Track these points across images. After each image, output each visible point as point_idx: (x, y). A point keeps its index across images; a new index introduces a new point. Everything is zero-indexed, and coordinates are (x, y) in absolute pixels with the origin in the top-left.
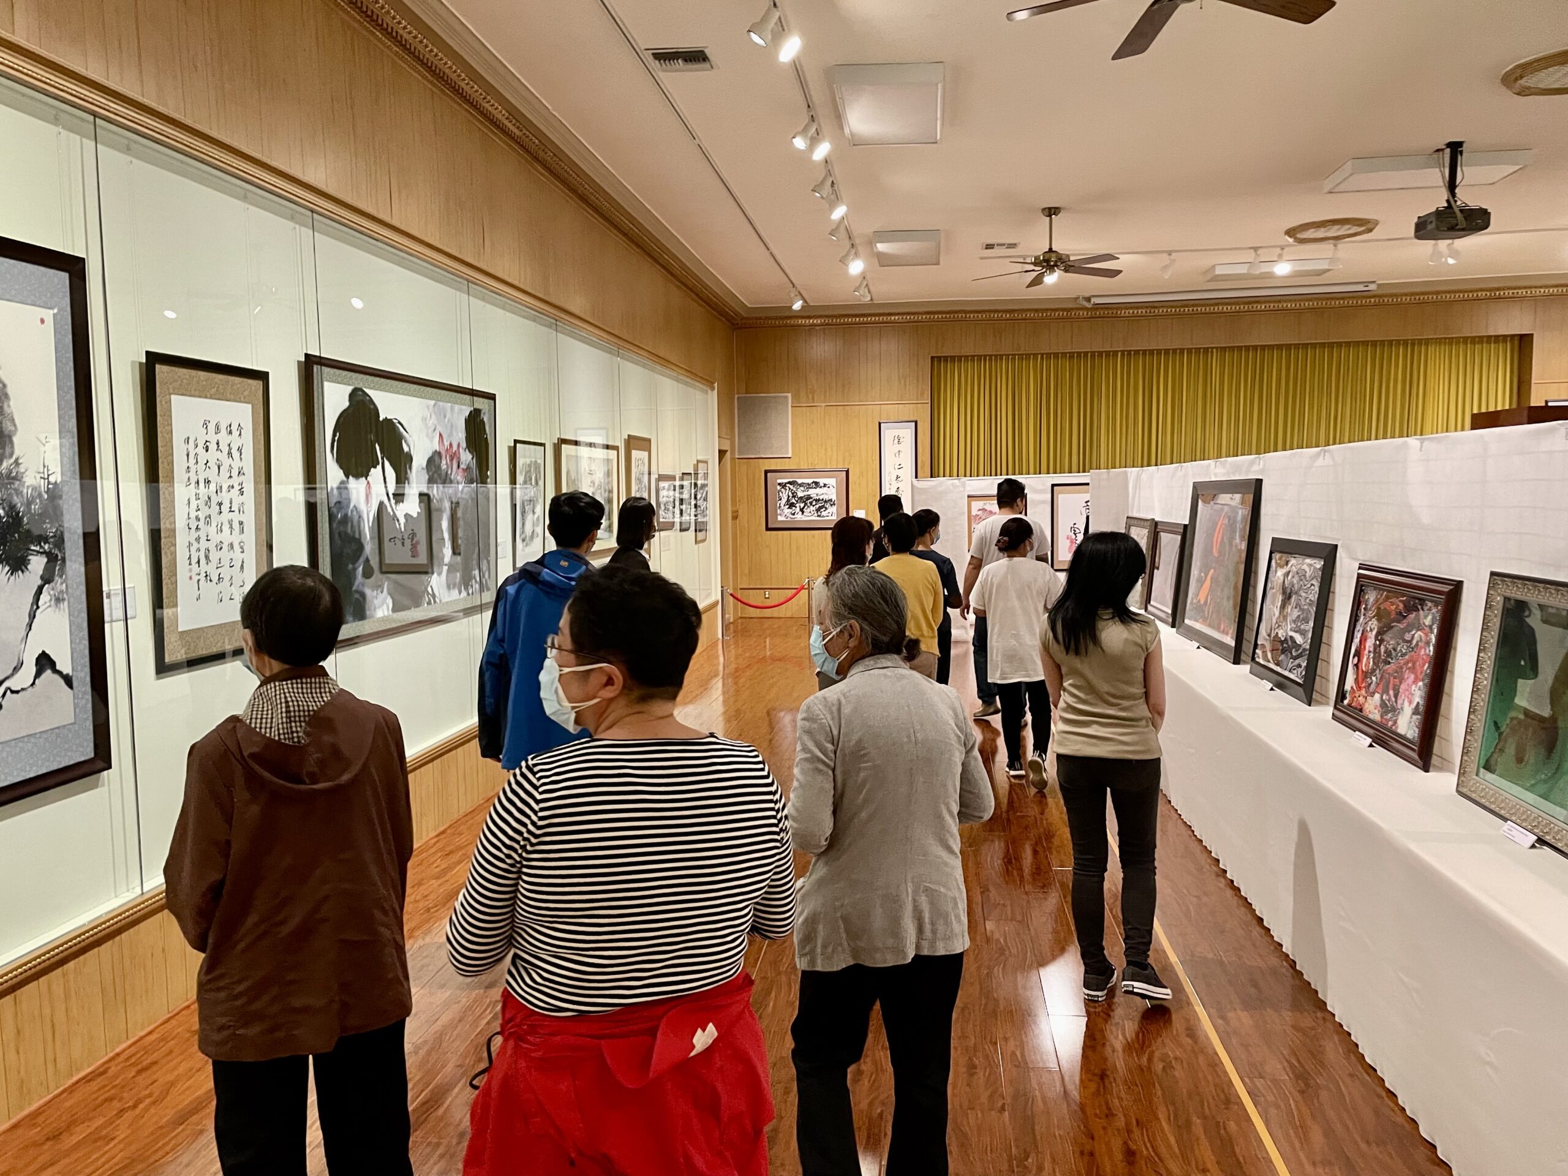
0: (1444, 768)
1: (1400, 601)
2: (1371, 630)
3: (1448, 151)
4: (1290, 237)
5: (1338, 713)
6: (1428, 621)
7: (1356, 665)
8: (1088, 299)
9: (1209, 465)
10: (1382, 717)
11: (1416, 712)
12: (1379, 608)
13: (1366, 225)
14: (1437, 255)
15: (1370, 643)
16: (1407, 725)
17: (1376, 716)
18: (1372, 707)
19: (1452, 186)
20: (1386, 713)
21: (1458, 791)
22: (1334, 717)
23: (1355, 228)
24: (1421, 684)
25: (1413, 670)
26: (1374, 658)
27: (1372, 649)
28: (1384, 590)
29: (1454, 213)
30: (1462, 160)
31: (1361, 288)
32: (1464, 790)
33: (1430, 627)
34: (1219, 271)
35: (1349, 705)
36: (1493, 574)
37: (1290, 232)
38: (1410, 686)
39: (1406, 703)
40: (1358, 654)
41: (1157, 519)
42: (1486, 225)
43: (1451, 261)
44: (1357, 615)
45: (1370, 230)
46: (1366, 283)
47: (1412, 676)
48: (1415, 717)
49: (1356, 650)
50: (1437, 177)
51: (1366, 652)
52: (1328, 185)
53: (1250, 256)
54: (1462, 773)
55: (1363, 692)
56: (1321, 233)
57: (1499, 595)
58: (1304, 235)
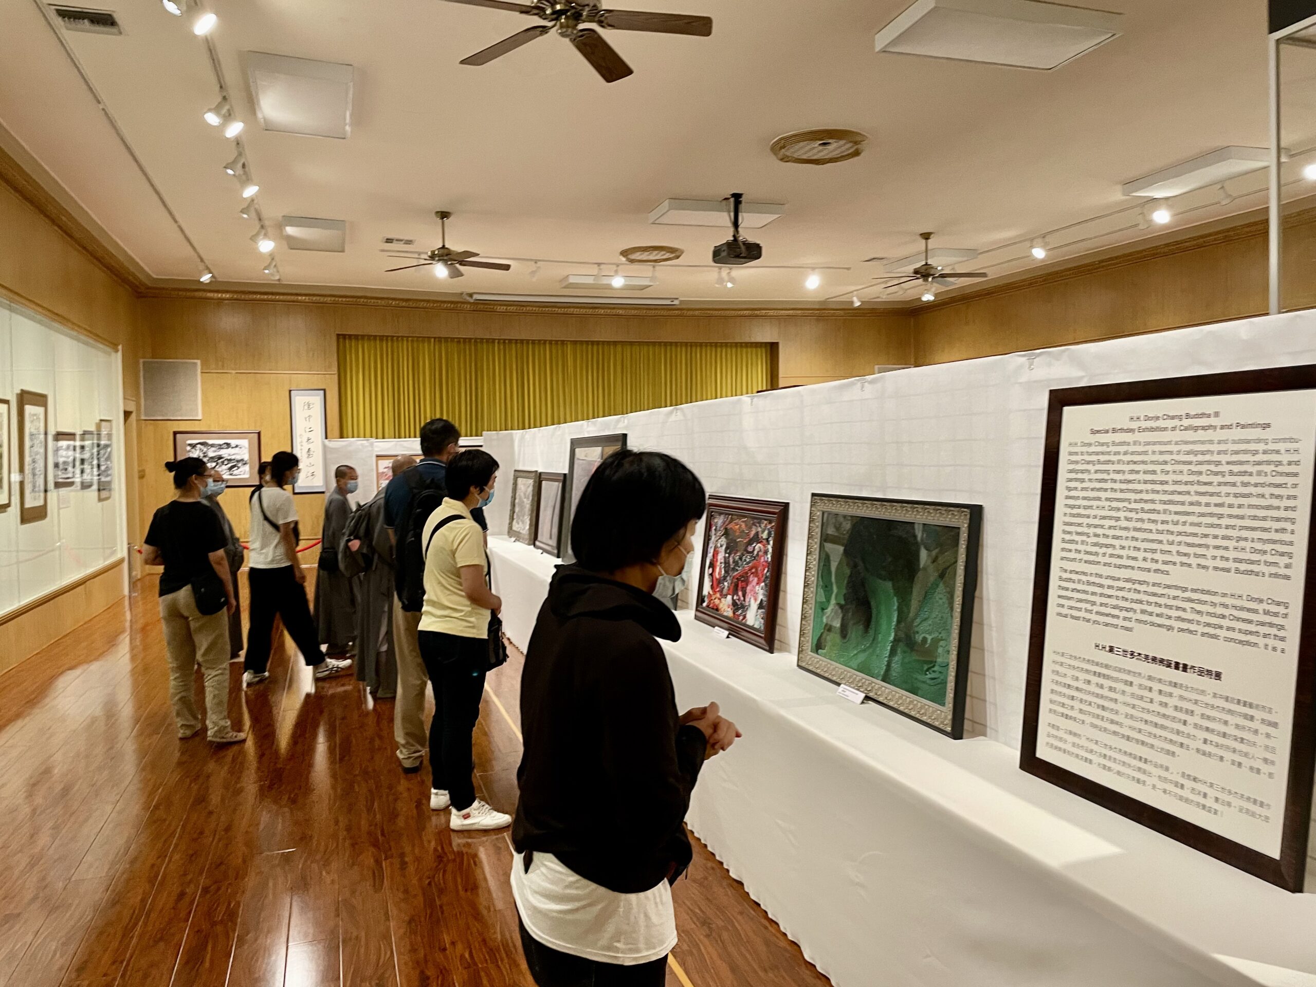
0: (785, 648)
1: (743, 522)
2: (721, 546)
3: (732, 200)
4: (624, 256)
5: (699, 614)
6: (765, 535)
7: (711, 575)
8: (471, 295)
9: (582, 425)
10: (734, 613)
11: (760, 606)
12: (726, 529)
13: (675, 253)
14: (721, 281)
15: (721, 557)
16: (754, 617)
17: (729, 613)
18: (725, 605)
19: (736, 224)
20: (737, 609)
21: (798, 666)
22: (696, 618)
23: (668, 254)
24: (763, 584)
25: (756, 574)
26: (725, 567)
27: (723, 561)
28: (729, 514)
29: (739, 245)
30: (743, 206)
31: (668, 302)
32: (803, 664)
33: (767, 540)
34: (572, 280)
35: (708, 606)
36: (813, 495)
37: (624, 253)
38: (754, 587)
39: (752, 601)
40: (712, 565)
41: (540, 470)
42: (758, 256)
43: (729, 285)
44: (709, 536)
45: (678, 257)
46: (673, 299)
47: (756, 579)
48: (760, 611)
49: (710, 563)
50: (725, 219)
51: (718, 563)
52: (653, 216)
53: (594, 270)
54: (800, 652)
55: (718, 595)
56: (645, 256)
57: (819, 511)
58: (633, 257)
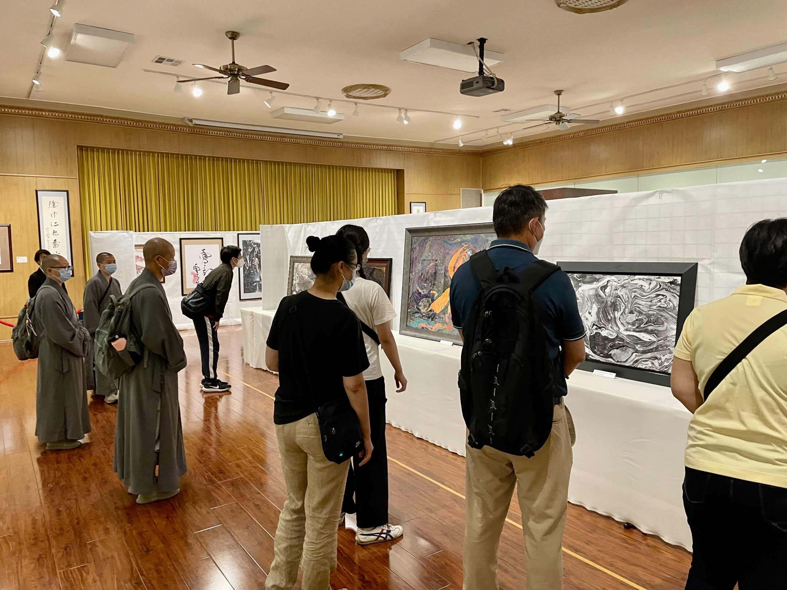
3: (477, 44)
4: (345, 92)
8: (191, 121)
13: (385, 91)
14: (400, 119)
23: (379, 93)
29: (484, 78)
30: (486, 49)
31: (336, 136)
37: (347, 90)
43: (406, 122)
45: (382, 96)
46: (339, 134)
52: (405, 54)
56: (361, 93)
58: (352, 93)
